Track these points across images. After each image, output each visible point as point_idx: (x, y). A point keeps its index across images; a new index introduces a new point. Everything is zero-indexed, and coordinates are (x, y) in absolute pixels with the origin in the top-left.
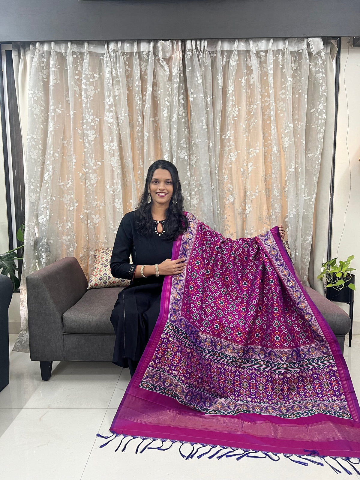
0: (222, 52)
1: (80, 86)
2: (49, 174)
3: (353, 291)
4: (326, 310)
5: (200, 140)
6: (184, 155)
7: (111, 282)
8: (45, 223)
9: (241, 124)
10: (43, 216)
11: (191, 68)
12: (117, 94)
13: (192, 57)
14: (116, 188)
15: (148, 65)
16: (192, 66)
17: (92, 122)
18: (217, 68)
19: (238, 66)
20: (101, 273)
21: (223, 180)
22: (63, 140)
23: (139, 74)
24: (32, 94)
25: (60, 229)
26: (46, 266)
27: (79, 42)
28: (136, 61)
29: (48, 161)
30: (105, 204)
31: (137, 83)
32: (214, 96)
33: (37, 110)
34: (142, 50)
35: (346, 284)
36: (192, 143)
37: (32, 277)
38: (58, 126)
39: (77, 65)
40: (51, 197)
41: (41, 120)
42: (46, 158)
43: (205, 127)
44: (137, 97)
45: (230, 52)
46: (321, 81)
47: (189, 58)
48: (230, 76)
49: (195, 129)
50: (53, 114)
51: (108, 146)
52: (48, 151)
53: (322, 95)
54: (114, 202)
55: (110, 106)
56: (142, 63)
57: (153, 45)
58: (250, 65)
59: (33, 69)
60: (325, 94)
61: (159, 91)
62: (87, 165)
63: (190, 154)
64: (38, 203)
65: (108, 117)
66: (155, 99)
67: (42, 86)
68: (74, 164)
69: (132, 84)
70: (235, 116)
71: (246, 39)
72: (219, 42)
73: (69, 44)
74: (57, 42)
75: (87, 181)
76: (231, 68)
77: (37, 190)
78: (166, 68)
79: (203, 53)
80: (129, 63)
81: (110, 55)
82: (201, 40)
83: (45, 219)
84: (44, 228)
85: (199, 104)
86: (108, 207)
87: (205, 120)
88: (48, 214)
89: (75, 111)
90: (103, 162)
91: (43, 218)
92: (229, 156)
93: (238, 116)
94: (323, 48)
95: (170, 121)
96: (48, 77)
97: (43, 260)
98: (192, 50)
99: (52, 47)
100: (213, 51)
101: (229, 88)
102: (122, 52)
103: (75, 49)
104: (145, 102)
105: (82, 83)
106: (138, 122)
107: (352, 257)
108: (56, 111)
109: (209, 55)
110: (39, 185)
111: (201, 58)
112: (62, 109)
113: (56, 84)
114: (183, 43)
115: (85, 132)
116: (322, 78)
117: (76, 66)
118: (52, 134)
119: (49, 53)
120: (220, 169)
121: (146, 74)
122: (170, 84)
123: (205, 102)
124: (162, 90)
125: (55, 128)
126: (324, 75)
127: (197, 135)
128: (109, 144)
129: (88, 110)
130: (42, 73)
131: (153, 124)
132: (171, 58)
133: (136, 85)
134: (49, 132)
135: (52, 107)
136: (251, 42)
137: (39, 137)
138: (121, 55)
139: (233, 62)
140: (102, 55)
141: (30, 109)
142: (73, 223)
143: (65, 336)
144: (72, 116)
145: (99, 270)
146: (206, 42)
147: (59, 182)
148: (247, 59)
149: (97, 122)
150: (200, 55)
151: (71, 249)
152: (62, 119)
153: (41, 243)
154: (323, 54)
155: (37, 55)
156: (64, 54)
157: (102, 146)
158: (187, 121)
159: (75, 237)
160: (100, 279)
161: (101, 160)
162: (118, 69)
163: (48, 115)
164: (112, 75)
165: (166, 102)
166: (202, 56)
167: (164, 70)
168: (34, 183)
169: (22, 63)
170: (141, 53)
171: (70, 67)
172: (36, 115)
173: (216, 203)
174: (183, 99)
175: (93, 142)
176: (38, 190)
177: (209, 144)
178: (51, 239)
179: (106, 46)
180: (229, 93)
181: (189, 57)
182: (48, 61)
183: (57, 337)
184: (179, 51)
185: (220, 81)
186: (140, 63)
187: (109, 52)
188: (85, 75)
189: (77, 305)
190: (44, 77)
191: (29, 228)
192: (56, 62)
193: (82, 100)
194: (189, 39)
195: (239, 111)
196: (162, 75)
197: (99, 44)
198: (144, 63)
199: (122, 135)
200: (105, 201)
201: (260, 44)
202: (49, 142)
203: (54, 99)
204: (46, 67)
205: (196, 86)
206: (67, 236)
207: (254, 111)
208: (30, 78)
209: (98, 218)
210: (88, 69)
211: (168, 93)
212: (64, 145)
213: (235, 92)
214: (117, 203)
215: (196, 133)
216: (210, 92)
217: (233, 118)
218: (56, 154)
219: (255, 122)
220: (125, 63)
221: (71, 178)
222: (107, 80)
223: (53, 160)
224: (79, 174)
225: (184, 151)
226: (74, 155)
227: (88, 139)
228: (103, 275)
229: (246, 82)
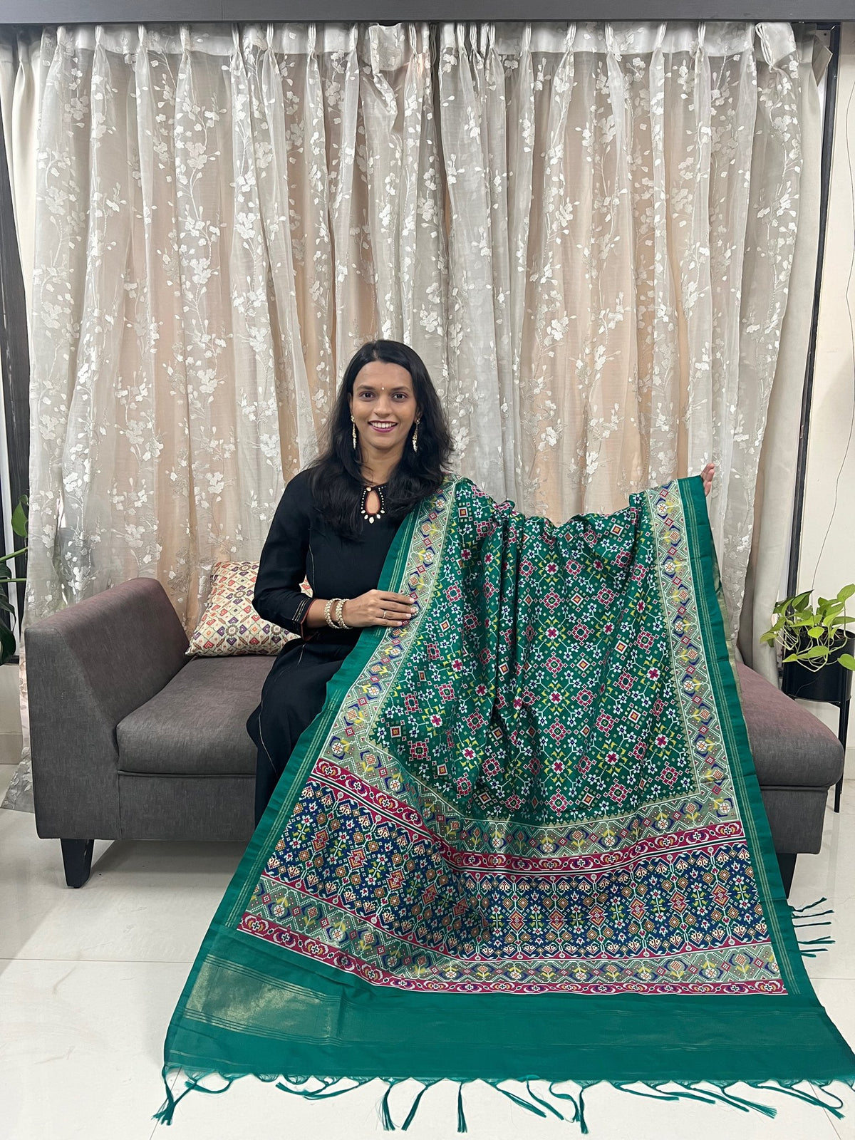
0: (535, 56)
1: (169, 140)
2: (89, 367)
3: (850, 673)
4: (782, 725)
5: (472, 287)
6: (436, 323)
7: (248, 640)
8: (79, 493)
9: (579, 246)
10: (74, 475)
11: (452, 98)
12: (262, 164)
13: (455, 68)
14: (264, 406)
15: (342, 88)
16: (457, 92)
17: (200, 237)
18: (521, 97)
19: (576, 94)
20: (224, 618)
21: (531, 389)
22: (126, 282)
23: (320, 113)
24: (46, 161)
25: (120, 507)
26: (83, 599)
27: (168, 28)
28: (314, 78)
29: (88, 335)
30: (236, 448)
31: (316, 135)
32: (511, 174)
33: (59, 202)
34: (327, 50)
35: (833, 657)
36: (454, 294)
37: (40, 630)
38: (111, 246)
39: (162, 87)
40: (95, 427)
41: (68, 229)
42: (83, 326)
43: (486, 252)
44: (315, 174)
45: (555, 58)
46: (787, 136)
47: (449, 71)
48: (553, 120)
49: (460, 256)
50: (98, 214)
51: (242, 300)
52: (87, 309)
53: (789, 173)
54: (258, 441)
55: (248, 196)
56: (328, 83)
57: (356, 36)
58: (605, 91)
59: (48, 96)
60: (797, 169)
61: (371, 159)
62: (189, 348)
63: (448, 323)
64: (63, 441)
65: (243, 224)
66: (363, 178)
67: (72, 142)
68: (153, 343)
69: (303, 139)
70: (565, 224)
71: (595, 23)
72: (528, 31)
73: (141, 30)
74: (109, 27)
75: (190, 388)
76: (557, 98)
77: (59, 408)
78: (389, 96)
79: (485, 59)
80: (295, 83)
81: (245, 63)
82: (479, 24)
83: (80, 482)
84: (77, 505)
85: (472, 193)
86: (243, 453)
87: (485, 235)
88: (87, 471)
89: (154, 207)
90: (231, 339)
91: (76, 481)
92: (549, 329)
93: (573, 225)
94: (794, 49)
95: (398, 236)
96: (87, 118)
97: (77, 586)
98: (457, 51)
99: (97, 40)
100: (510, 54)
101: (551, 152)
102: (276, 54)
103: (155, 44)
104: (336, 185)
105: (175, 134)
106: (320, 237)
107: (851, 589)
108: (107, 207)
109: (501, 64)
110: (64, 397)
111: (479, 71)
112: (124, 202)
113: (106, 134)
114: (434, 31)
115: (185, 263)
116: (791, 128)
117: (157, 88)
118: (97, 265)
119: (89, 54)
120: (526, 361)
121: (338, 113)
122: (398, 139)
123: (486, 187)
124: (378, 157)
125: (104, 250)
126: (795, 121)
127: (465, 272)
128: (244, 294)
129: (191, 205)
130: (72, 107)
131: (357, 244)
132: (402, 70)
133: (312, 142)
134: (89, 260)
135: (96, 194)
136: (609, 31)
137: (63, 273)
138: (273, 62)
139: (562, 85)
140: (227, 60)
141: (40, 199)
142: (151, 492)
143: (122, 778)
144: (147, 221)
145: (221, 609)
146: (493, 29)
147: (116, 389)
148: (597, 76)
149: (213, 238)
150: (477, 62)
151: (147, 559)
152: (124, 226)
153: (70, 543)
154: (793, 65)
155: (58, 59)
156: (127, 58)
157: (228, 300)
158: (442, 237)
159: (156, 528)
160: (220, 632)
161: (226, 334)
162: (265, 100)
163: (87, 216)
164: (252, 114)
165: (388, 187)
166: (481, 67)
167: (384, 102)
168: (51, 391)
169: (20, 82)
170: (326, 58)
171: (142, 91)
172: (54, 215)
173: (512, 447)
174: (433, 178)
175: (204, 290)
176: (63, 408)
177: (495, 295)
178: (94, 534)
179: (236, 38)
180: (549, 166)
181: (448, 68)
182: (87, 75)
183: (102, 782)
184: (424, 51)
185: (528, 132)
186: (323, 84)
187: (242, 54)
188: (182, 115)
189: (154, 702)
190: (78, 116)
191: (41, 505)
192: (106, 79)
193: (175, 179)
194: (449, 22)
195: (575, 212)
196: (380, 116)
197: (217, 34)
198: (334, 83)
199: (275, 272)
200: (236, 439)
201: (631, 39)
202: (90, 286)
203: (100, 174)
204: (82, 91)
205: (464, 145)
206: (137, 525)
207: (613, 214)
208: (40, 120)
209: (220, 481)
210: (190, 98)
211: (392, 163)
212: (128, 295)
213: (565, 163)
214: (267, 443)
215: (462, 268)
216: (502, 162)
217: (558, 230)
218: (107, 318)
219: (614, 243)
220: (284, 83)
221: (145, 380)
222: (239, 127)
223: (99, 333)
224: (166, 369)
225: (434, 314)
226: (154, 320)
227: (191, 281)
228: (227, 623)
229: (595, 135)
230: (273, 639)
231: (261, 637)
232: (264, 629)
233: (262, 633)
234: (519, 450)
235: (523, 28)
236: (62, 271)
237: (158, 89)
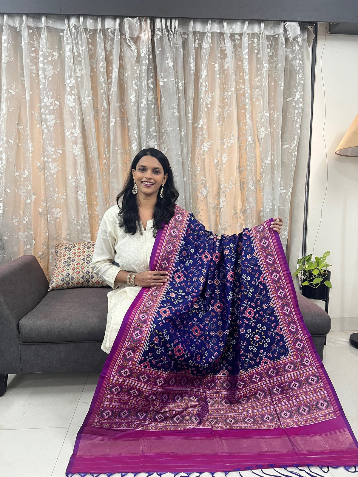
0: (195, 33)
1: (37, 64)
2: (2, 162)
3: (329, 288)
4: (306, 310)
5: (171, 129)
6: (154, 144)
7: (75, 283)
9: (214, 112)
11: (160, 49)
12: (79, 75)
13: (161, 37)
14: (79, 179)
15: (113, 44)
16: (162, 47)
17: (51, 105)
18: (189, 51)
19: (212, 48)
20: (63, 273)
21: (195, 172)
22: (18, 125)
23: (103, 54)
25: (16, 224)
27: (37, 16)
28: (100, 39)
29: (1, 148)
30: (67, 197)
31: (102, 63)
32: (186, 82)
34: (106, 28)
35: (322, 282)
36: (163, 132)
38: (12, 109)
39: (34, 41)
40: (5, 189)
43: (176, 114)
44: (102, 79)
45: (203, 34)
46: (298, 68)
47: (159, 38)
48: (202, 60)
49: (165, 116)
50: (6, 95)
51: (69, 133)
52: (1, 137)
53: (299, 83)
54: (77, 194)
55: (72, 88)
56: (107, 41)
57: (119, 22)
58: (224, 48)
60: (302, 82)
61: (126, 74)
62: (45, 153)
63: (160, 144)
65: (70, 100)
66: (122, 82)
68: (31, 152)
69: (96, 65)
70: (208, 103)
71: (219, 20)
72: (191, 22)
73: (25, 17)
74: (10, 15)
75: (46, 171)
76: (204, 51)
78: (134, 48)
79: (174, 34)
80: (92, 41)
81: (70, 32)
82: (171, 19)
85: (170, 89)
86: (70, 200)
87: (176, 107)
88: (1, 208)
89: (31, 93)
90: (65, 150)
92: (202, 146)
93: (212, 103)
94: (300, 33)
95: (138, 107)
98: (162, 30)
99: (5, 20)
100: (184, 32)
101: (202, 73)
102: (84, 29)
103: (31, 23)
104: (111, 85)
105: (39, 61)
106: (103, 106)
107: (328, 253)
108: (10, 92)
109: (180, 36)
111: (172, 38)
112: (17, 90)
113: (9, 61)
114: (152, 21)
115: (43, 116)
116: (300, 65)
118: (5, 117)
119: (1, 27)
120: (193, 160)
121: (111, 54)
122: (138, 65)
123: (176, 87)
124: (129, 73)
125: (8, 111)
126: (301, 62)
127: (167, 123)
128: (70, 130)
129: (47, 92)
131: (120, 110)
132: (138, 38)
133: (100, 66)
134: (1, 115)
135: (5, 87)
136: (225, 23)
138: (83, 32)
139: (206, 45)
140: (62, 31)
142: (30, 217)
143: (22, 345)
144: (28, 98)
145: (61, 269)
146: (177, 21)
147: (14, 172)
148: (220, 42)
149: (57, 106)
150: (171, 35)
151: (28, 247)
152: (17, 101)
154: (300, 39)
156: (18, 28)
157: (63, 133)
158: (156, 107)
159: (32, 233)
160: (62, 280)
161: (62, 148)
162: (80, 48)
164: (73, 53)
165: (134, 85)
166: (173, 37)
167: (132, 50)
170: (106, 31)
171: (25, 43)
173: (188, 196)
174: (152, 83)
175: (52, 128)
177: (180, 132)
178: (5, 236)
179: (66, 21)
180: (201, 78)
181: (158, 37)
183: (12, 348)
184: (148, 29)
185: (192, 65)
186: (105, 42)
187: (69, 28)
188: (42, 52)
189: (35, 311)
192: (9, 37)
193: (39, 81)
194: (158, 17)
195: (213, 97)
196: (130, 55)
197: (58, 19)
198: (110, 42)
199: (85, 121)
200: (66, 194)
201: (234, 26)
202: (2, 126)
203: (6, 78)
205: (166, 69)
206: (24, 232)
207: (228, 99)
209: (59, 212)
210: (46, 46)
211: (136, 75)
212: (19, 131)
213: (208, 78)
214: (80, 195)
215: (166, 121)
216: (182, 77)
217: (206, 105)
218: (10, 140)
219: (230, 111)
220: (88, 41)
221: (27, 168)
222: (68, 59)
223: (6, 147)
224: (37, 163)
225: (153, 140)
226: (31, 142)
227: (46, 124)
228: (65, 276)
229: (220, 66)
230: (86, 281)
231: (81, 281)
233: (81, 279)
234: (191, 197)
235: (190, 21)
237: (32, 42)
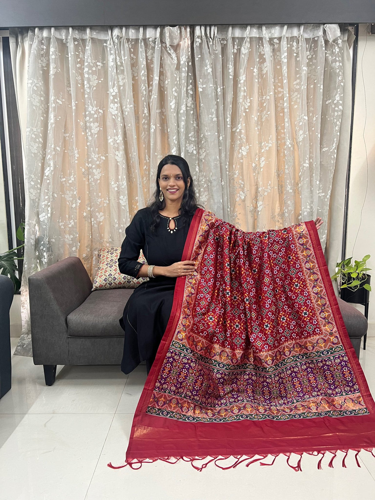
0: (234, 39)
1: (82, 75)
2: (50, 169)
3: (369, 291)
5: (209, 134)
6: (193, 149)
7: (117, 283)
9: (253, 116)
10: (44, 214)
11: (200, 56)
12: (121, 84)
13: (201, 44)
14: (121, 184)
15: (154, 52)
16: (201, 54)
17: (95, 114)
18: (228, 56)
19: (250, 53)
20: (106, 274)
21: (233, 175)
22: (64, 133)
23: (145, 63)
24: (32, 84)
25: (63, 227)
26: (48, 266)
27: (81, 28)
28: (142, 48)
29: (49, 156)
30: (109, 202)
31: (143, 72)
32: (224, 87)
33: (37, 101)
34: (147, 37)
35: (361, 285)
36: (201, 137)
37: (35, 278)
38: (59, 118)
39: (79, 52)
40: (52, 194)
41: (40, 112)
42: (47, 152)
43: (215, 119)
44: (143, 87)
45: (242, 39)
46: (338, 71)
48: (241, 65)
49: (204, 121)
50: (53, 105)
51: (112, 140)
52: (49, 145)
53: (339, 85)
54: (119, 199)
55: (115, 97)
56: (148, 50)
57: (160, 31)
58: (262, 53)
59: (32, 56)
60: (342, 84)
61: (167, 81)
62: (90, 160)
63: (199, 149)
64: (39, 200)
65: (112, 108)
66: (162, 89)
67: (41, 75)
68: (76, 158)
69: (138, 73)
70: (247, 107)
71: (258, 25)
72: (230, 28)
73: (71, 29)
74: (57, 28)
75: (90, 176)
76: (243, 56)
77: (37, 186)
78: (174, 56)
79: (213, 40)
80: (134, 51)
81: (113, 42)
82: (210, 26)
83: (46, 217)
84: (45, 227)
85: (209, 95)
86: (113, 204)
87: (215, 112)
88: (49, 212)
89: (76, 102)
90: (107, 156)
91: (45, 216)
92: (240, 151)
93: (250, 107)
94: (340, 35)
95: (178, 113)
96: (48, 65)
97: (45, 260)
98: (201, 37)
99: (52, 33)
100: (223, 38)
101: (241, 78)
102: (126, 39)
103: (76, 35)
104: (152, 92)
105: (85, 71)
106: (144, 113)
107: (368, 256)
108: (57, 102)
109: (219, 42)
110: (39, 181)
111: (211, 45)
112: (64, 100)
113: (56, 72)
114: (192, 29)
115: (88, 124)
116: (339, 67)
117: (77, 53)
118: (53, 126)
119: (49, 39)
120: (231, 164)
121: (152, 62)
122: (178, 73)
123: (215, 93)
124: (169, 80)
125: (56, 120)
126: (341, 64)
127: (206, 128)
128: (113, 137)
129: (91, 101)
130: (42, 61)
131: (160, 116)
132: (178, 45)
133: (141, 74)
134: (49, 125)
135: (52, 97)
136: (264, 28)
137: (39, 130)
138: (125, 42)
139: (245, 50)
140: (106, 41)
141: (29, 99)
142: (76, 221)
143: (69, 339)
144: (74, 108)
145: (104, 270)
146: (216, 28)
147: (61, 177)
148: (259, 47)
149: (100, 114)
150: (210, 42)
151: (74, 249)
152: (63, 111)
153: (42, 242)
154: (340, 41)
155: (36, 41)
156: (64, 41)
157: (106, 140)
158: (195, 113)
159: (77, 235)
160: (105, 280)
161: (105, 154)
162: (123, 57)
163: (48, 107)
164: (116, 63)
165: (174, 92)
166: (212, 43)
167: (172, 58)
168: (34, 179)
169: (19, 51)
170: (147, 40)
171: (71, 54)
172: (35, 106)
173: (226, 200)
174: (191, 89)
175: (96, 136)
176: (39, 186)
177: (219, 137)
178: (53, 238)
179: (110, 32)
180: (240, 83)
181: (198, 44)
182: (48, 48)
183: (61, 341)
184: (188, 37)
185: (231, 70)
186: (146, 51)
187: (112, 38)
188: (87, 63)
189: (81, 307)
190: (44, 65)
191: (30, 227)
192: (56, 50)
193: (84, 91)
194: (198, 25)
195: (251, 102)
196: (170, 63)
197: (101, 30)
198: (151, 50)
199: (127, 128)
200: (109, 198)
201: (273, 31)
202: (50, 135)
203: (54, 89)
204: (46, 54)
205: (205, 75)
206: (70, 234)
207: (267, 103)
208: (29, 66)
209: (102, 216)
210: (91, 57)
211: (176, 82)
212: (65, 138)
213: (246, 83)
214: (122, 200)
215: (205, 126)
216: (221, 82)
217: (244, 110)
218: (57, 148)
219: (268, 115)
220: (130, 50)
221: (73, 174)
222: (111, 68)
223: (54, 154)
224: (82, 169)
225: (192, 145)
226: (76, 149)
227: (91, 132)
228: (108, 276)
229: (259, 71)
230: (128, 282)
232: (123, 278)
233: (123, 280)
234: (229, 201)
235: (229, 27)
236: (38, 129)
